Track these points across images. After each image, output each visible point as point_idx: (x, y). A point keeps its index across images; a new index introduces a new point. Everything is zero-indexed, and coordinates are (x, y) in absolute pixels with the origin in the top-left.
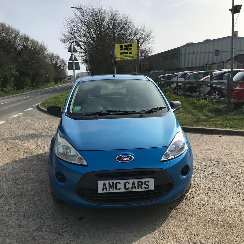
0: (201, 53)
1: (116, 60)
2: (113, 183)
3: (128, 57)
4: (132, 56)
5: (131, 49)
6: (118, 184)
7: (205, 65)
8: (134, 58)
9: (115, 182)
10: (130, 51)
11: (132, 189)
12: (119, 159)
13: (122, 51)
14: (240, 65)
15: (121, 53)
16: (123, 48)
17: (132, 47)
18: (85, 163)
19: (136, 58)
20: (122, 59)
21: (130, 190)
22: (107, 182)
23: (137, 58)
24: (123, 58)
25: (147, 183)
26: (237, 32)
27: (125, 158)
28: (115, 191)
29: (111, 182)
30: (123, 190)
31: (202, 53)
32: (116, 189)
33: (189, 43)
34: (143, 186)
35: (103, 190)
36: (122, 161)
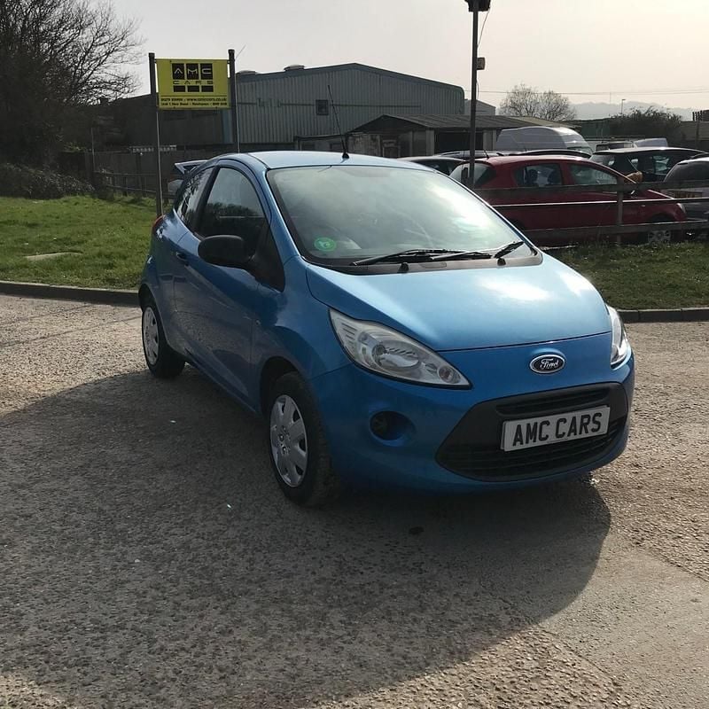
0: (280, 105)
1: (161, 106)
2: (536, 424)
3: (200, 100)
4: (210, 100)
5: (210, 77)
6: (544, 426)
7: (294, 140)
8: (220, 106)
9: (539, 420)
10: (205, 82)
11: (569, 435)
12: (537, 364)
13: (181, 83)
14: (389, 146)
15: (178, 89)
16: (183, 71)
17: (211, 71)
18: (463, 382)
19: (224, 106)
20: (179, 106)
21: (565, 438)
22: (523, 423)
23: (227, 106)
24: (183, 102)
25: (597, 419)
26: (483, 59)
27: (550, 362)
28: (539, 443)
29: (532, 421)
30: (552, 439)
31: (282, 104)
32: (541, 439)
33: (245, 72)
34: (591, 426)
35: (514, 444)
36: (545, 369)
